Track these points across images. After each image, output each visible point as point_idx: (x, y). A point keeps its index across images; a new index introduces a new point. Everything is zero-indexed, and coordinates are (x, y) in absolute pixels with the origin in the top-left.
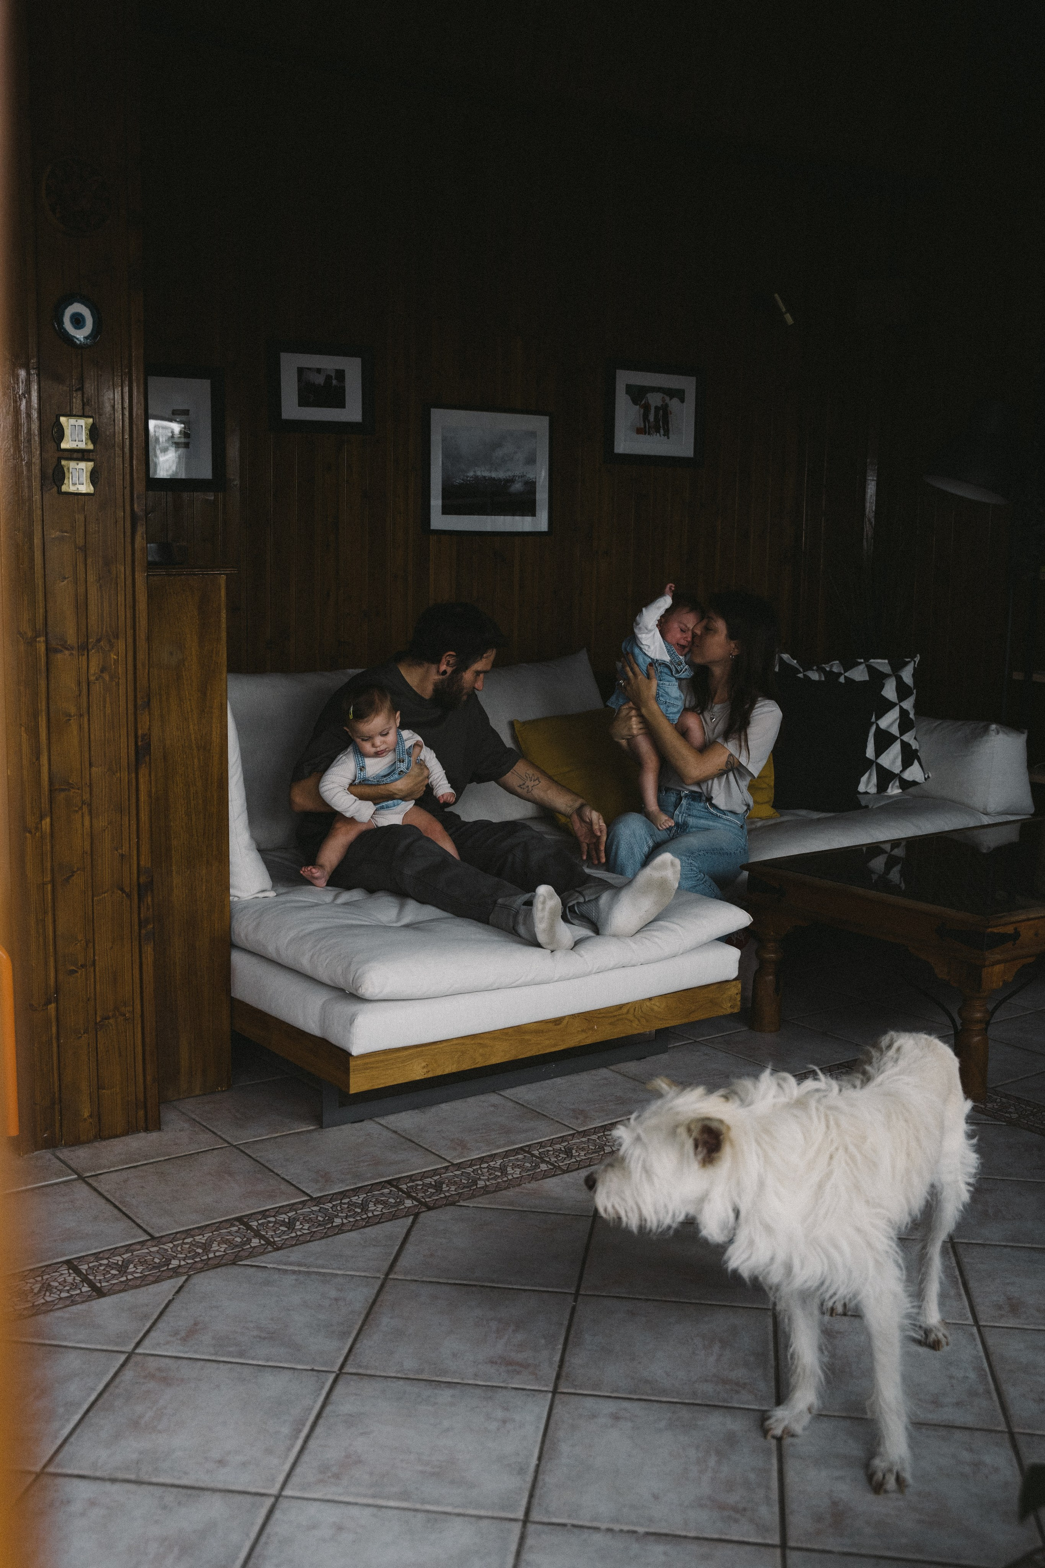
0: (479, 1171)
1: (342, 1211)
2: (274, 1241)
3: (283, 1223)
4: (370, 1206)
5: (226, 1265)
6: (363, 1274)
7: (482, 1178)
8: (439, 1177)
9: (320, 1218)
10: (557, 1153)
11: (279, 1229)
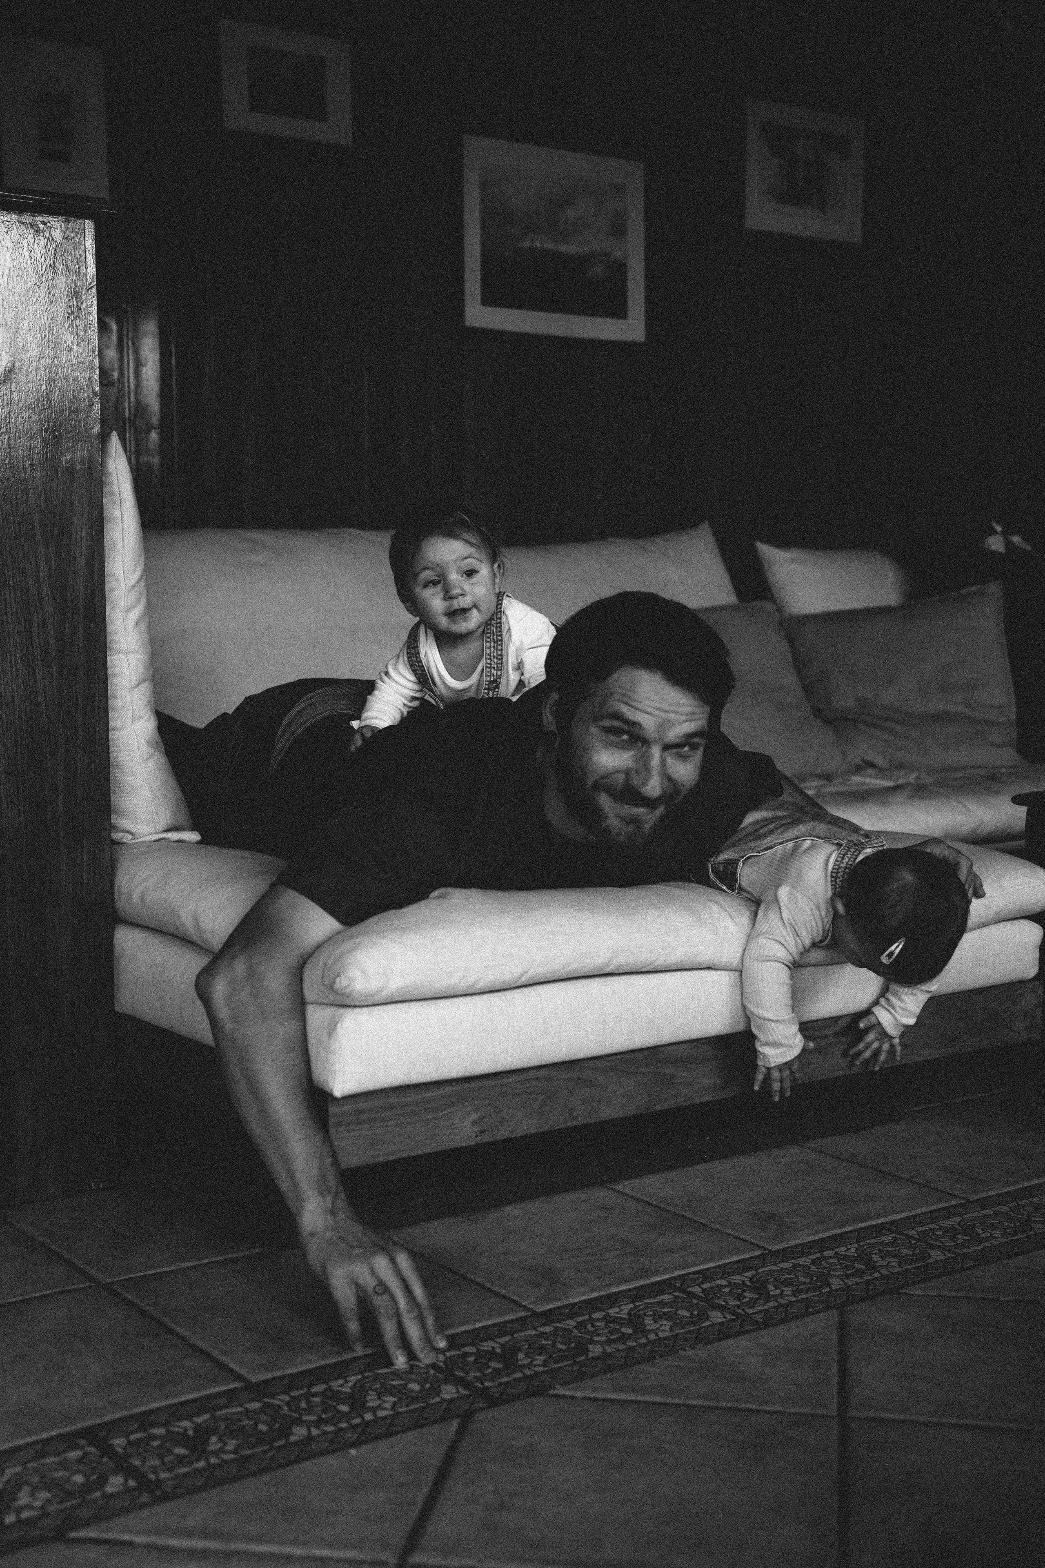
0: (589, 1327)
1: (309, 1412)
2: (159, 1481)
3: (182, 1439)
4: (369, 1398)
5: (40, 1540)
6: (349, 1554)
7: (596, 1339)
8: (508, 1338)
9: (262, 1427)
10: (739, 1292)
11: (172, 1453)
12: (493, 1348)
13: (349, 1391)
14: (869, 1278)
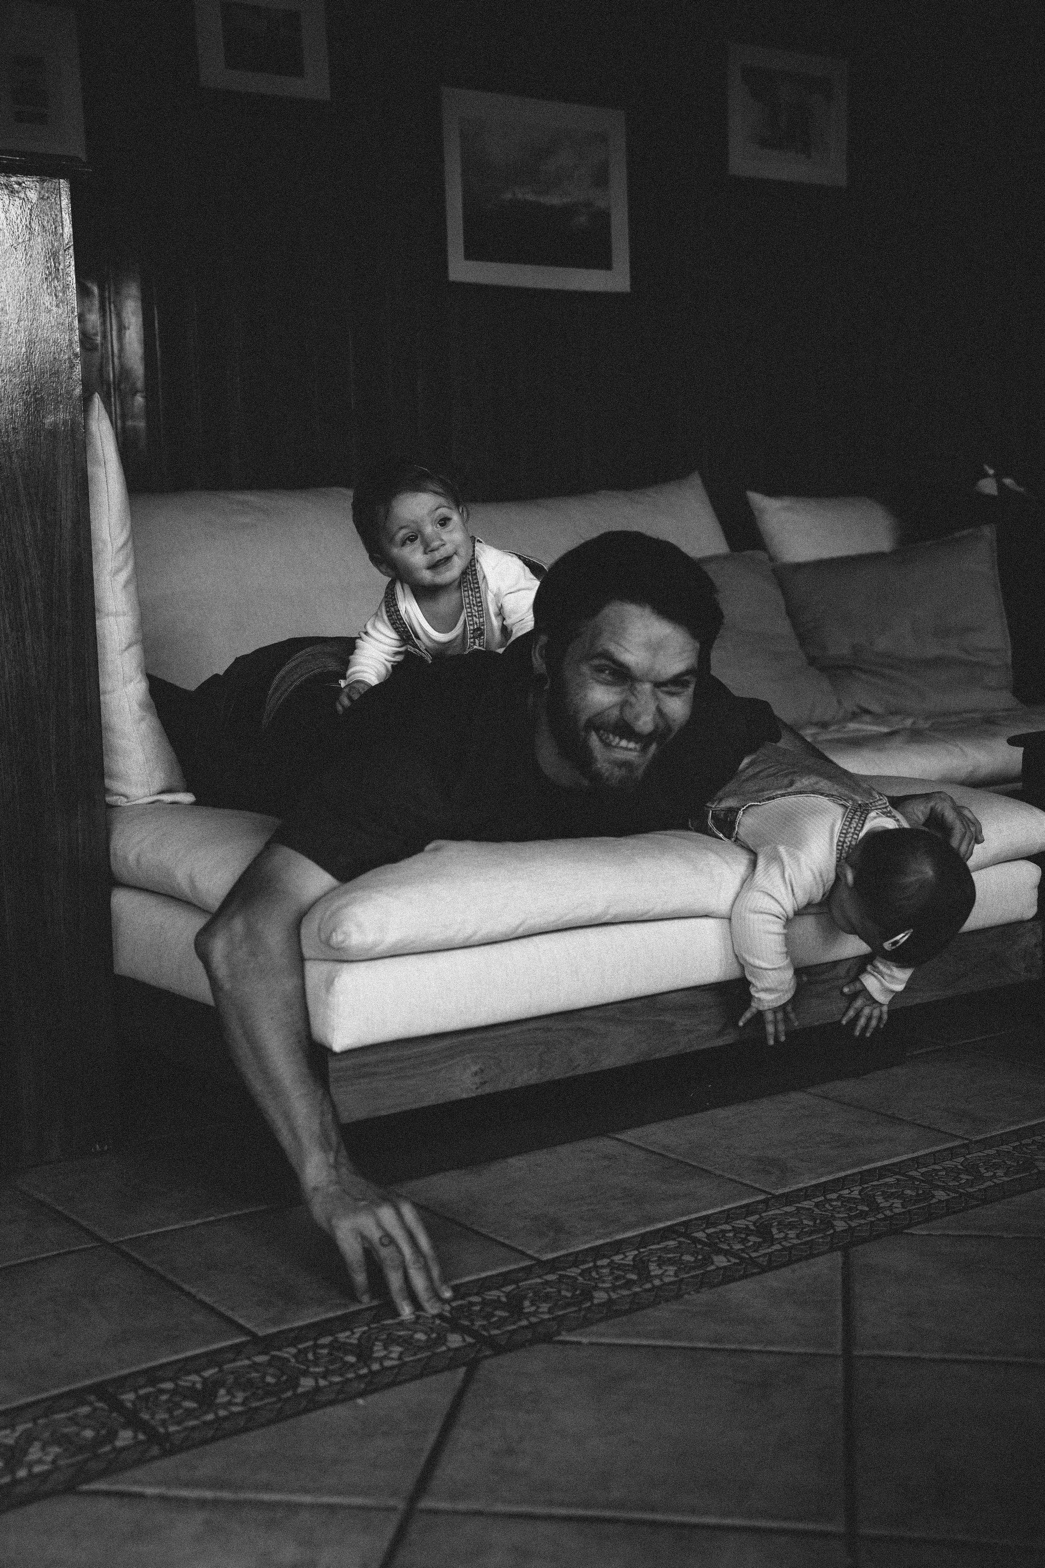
0: (594, 1274)
1: (316, 1363)
2: (168, 1435)
3: (191, 1393)
4: (376, 1348)
6: (359, 1501)
7: (601, 1285)
8: (513, 1286)
9: (270, 1379)
10: (743, 1236)
11: (181, 1407)
12: (499, 1296)
13: (355, 1342)
14: (873, 1219)
